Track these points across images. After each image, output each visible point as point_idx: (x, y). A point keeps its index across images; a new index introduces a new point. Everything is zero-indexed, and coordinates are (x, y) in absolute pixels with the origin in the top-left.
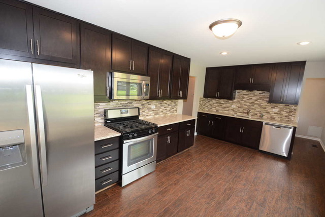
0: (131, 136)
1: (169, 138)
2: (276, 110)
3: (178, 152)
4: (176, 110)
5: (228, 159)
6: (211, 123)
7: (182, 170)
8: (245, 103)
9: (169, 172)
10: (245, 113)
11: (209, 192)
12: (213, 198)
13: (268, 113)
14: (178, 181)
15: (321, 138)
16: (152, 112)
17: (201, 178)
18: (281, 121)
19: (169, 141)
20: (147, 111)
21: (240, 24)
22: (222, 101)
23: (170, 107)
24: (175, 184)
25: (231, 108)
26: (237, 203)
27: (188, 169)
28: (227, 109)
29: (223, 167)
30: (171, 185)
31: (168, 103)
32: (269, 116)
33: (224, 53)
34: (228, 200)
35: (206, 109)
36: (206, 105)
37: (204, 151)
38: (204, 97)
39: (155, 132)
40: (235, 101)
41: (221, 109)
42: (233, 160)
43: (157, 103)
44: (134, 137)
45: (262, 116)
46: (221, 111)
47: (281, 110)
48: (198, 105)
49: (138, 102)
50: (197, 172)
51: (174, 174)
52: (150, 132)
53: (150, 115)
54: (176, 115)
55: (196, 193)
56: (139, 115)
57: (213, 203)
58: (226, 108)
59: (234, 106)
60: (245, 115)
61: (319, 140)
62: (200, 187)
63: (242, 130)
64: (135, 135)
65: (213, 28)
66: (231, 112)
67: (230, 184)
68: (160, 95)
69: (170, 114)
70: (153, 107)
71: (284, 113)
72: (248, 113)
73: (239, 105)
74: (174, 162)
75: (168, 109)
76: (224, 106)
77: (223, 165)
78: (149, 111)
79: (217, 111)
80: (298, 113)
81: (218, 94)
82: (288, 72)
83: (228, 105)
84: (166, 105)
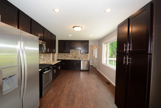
1: (55, 70)
2: (83, 56)
3: (57, 77)
4: (50, 59)
6: (63, 64)
7: (62, 82)
9: (59, 85)
12: (79, 86)
14: (64, 86)
15: (93, 64)
17: (71, 83)
18: (85, 59)
19: (55, 72)
22: (66, 54)
23: (48, 57)
25: (69, 57)
27: (65, 82)
30: (63, 88)
31: (48, 55)
32: (81, 58)
33: (70, 35)
36: (59, 56)
38: (58, 53)
39: (52, 68)
40: (70, 53)
41: (65, 57)
42: (76, 75)
43: (44, 56)
44: (47, 70)
45: (79, 58)
47: (84, 55)
48: (57, 56)
51: (61, 85)
54: (50, 61)
55: (73, 87)
58: (67, 57)
59: (70, 56)
60: (74, 58)
61: (92, 64)
63: (75, 64)
65: (74, 28)
68: (48, 51)
70: (42, 57)
71: (85, 57)
72: (75, 58)
73: (72, 55)
75: (48, 58)
76: (66, 56)
77: (74, 77)
78: (41, 60)
79: (64, 58)
80: (88, 56)
81: (64, 51)
82: (85, 43)
83: (68, 55)
84: (47, 56)
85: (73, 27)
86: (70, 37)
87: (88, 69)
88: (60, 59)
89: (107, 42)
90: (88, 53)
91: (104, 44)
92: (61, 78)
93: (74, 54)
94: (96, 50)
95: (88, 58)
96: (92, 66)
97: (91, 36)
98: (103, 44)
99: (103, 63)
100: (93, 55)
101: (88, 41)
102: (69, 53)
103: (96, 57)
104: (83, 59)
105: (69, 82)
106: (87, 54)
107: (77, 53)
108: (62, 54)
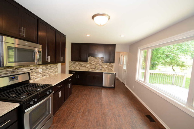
0: (31, 103)
1: (60, 93)
2: (106, 66)
3: (65, 101)
4: (57, 71)
5: (93, 96)
6: (78, 77)
8: (93, 64)
9: (64, 120)
10: (94, 69)
11: (95, 121)
12: (99, 124)
13: (103, 68)
14: (74, 123)
16: (39, 75)
17: (87, 114)
18: (109, 71)
19: (60, 96)
20: (36, 74)
21: (109, 18)
22: (81, 63)
23: (53, 69)
24: (73, 127)
26: (111, 121)
27: (76, 111)
28: (85, 67)
29: (93, 101)
31: (52, 66)
32: (104, 69)
33: (88, 35)
34: (106, 121)
35: (73, 68)
36: (73, 66)
37: (79, 95)
38: (71, 61)
39: (52, 92)
40: (88, 62)
41: (81, 67)
42: (96, 96)
43: (44, 67)
44: (35, 103)
45: (101, 69)
46: (82, 69)
48: (69, 66)
49: (27, 67)
50: (82, 111)
51: (69, 120)
52: (48, 93)
53: (39, 78)
54: (57, 74)
55: (89, 126)
56: (30, 79)
57: (101, 127)
58: (83, 66)
59: (88, 65)
60: (94, 70)
61: (117, 77)
62: (89, 121)
63: (94, 78)
64: (36, 100)
66: (87, 69)
67: (102, 110)
68: (49, 60)
69: (53, 74)
70: (40, 70)
71: (109, 67)
72: (95, 69)
73: (90, 65)
74: (64, 110)
75: (52, 71)
76: (83, 65)
79: (79, 69)
80: (114, 66)
81: (80, 59)
82: (110, 48)
83: (85, 65)
84: (50, 68)
85: (93, 17)
86: (87, 38)
87: (113, 86)
88: (73, 69)
89: (148, 47)
90: (113, 62)
91: (142, 50)
92: (71, 101)
93: (93, 63)
94: (125, 58)
95: (113, 69)
96: (118, 80)
97: (122, 36)
98: (139, 51)
99: (137, 79)
100: (120, 65)
101: (114, 46)
102: (86, 61)
103: (125, 68)
104: (105, 70)
105: (83, 112)
106: (112, 64)
107: (98, 62)
108: (77, 63)
